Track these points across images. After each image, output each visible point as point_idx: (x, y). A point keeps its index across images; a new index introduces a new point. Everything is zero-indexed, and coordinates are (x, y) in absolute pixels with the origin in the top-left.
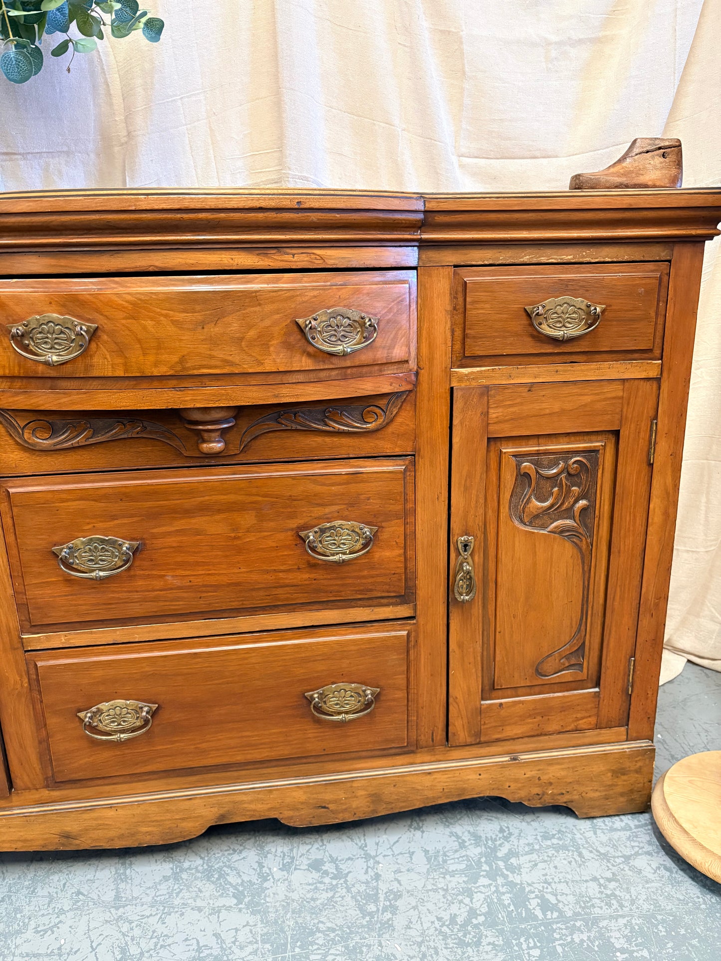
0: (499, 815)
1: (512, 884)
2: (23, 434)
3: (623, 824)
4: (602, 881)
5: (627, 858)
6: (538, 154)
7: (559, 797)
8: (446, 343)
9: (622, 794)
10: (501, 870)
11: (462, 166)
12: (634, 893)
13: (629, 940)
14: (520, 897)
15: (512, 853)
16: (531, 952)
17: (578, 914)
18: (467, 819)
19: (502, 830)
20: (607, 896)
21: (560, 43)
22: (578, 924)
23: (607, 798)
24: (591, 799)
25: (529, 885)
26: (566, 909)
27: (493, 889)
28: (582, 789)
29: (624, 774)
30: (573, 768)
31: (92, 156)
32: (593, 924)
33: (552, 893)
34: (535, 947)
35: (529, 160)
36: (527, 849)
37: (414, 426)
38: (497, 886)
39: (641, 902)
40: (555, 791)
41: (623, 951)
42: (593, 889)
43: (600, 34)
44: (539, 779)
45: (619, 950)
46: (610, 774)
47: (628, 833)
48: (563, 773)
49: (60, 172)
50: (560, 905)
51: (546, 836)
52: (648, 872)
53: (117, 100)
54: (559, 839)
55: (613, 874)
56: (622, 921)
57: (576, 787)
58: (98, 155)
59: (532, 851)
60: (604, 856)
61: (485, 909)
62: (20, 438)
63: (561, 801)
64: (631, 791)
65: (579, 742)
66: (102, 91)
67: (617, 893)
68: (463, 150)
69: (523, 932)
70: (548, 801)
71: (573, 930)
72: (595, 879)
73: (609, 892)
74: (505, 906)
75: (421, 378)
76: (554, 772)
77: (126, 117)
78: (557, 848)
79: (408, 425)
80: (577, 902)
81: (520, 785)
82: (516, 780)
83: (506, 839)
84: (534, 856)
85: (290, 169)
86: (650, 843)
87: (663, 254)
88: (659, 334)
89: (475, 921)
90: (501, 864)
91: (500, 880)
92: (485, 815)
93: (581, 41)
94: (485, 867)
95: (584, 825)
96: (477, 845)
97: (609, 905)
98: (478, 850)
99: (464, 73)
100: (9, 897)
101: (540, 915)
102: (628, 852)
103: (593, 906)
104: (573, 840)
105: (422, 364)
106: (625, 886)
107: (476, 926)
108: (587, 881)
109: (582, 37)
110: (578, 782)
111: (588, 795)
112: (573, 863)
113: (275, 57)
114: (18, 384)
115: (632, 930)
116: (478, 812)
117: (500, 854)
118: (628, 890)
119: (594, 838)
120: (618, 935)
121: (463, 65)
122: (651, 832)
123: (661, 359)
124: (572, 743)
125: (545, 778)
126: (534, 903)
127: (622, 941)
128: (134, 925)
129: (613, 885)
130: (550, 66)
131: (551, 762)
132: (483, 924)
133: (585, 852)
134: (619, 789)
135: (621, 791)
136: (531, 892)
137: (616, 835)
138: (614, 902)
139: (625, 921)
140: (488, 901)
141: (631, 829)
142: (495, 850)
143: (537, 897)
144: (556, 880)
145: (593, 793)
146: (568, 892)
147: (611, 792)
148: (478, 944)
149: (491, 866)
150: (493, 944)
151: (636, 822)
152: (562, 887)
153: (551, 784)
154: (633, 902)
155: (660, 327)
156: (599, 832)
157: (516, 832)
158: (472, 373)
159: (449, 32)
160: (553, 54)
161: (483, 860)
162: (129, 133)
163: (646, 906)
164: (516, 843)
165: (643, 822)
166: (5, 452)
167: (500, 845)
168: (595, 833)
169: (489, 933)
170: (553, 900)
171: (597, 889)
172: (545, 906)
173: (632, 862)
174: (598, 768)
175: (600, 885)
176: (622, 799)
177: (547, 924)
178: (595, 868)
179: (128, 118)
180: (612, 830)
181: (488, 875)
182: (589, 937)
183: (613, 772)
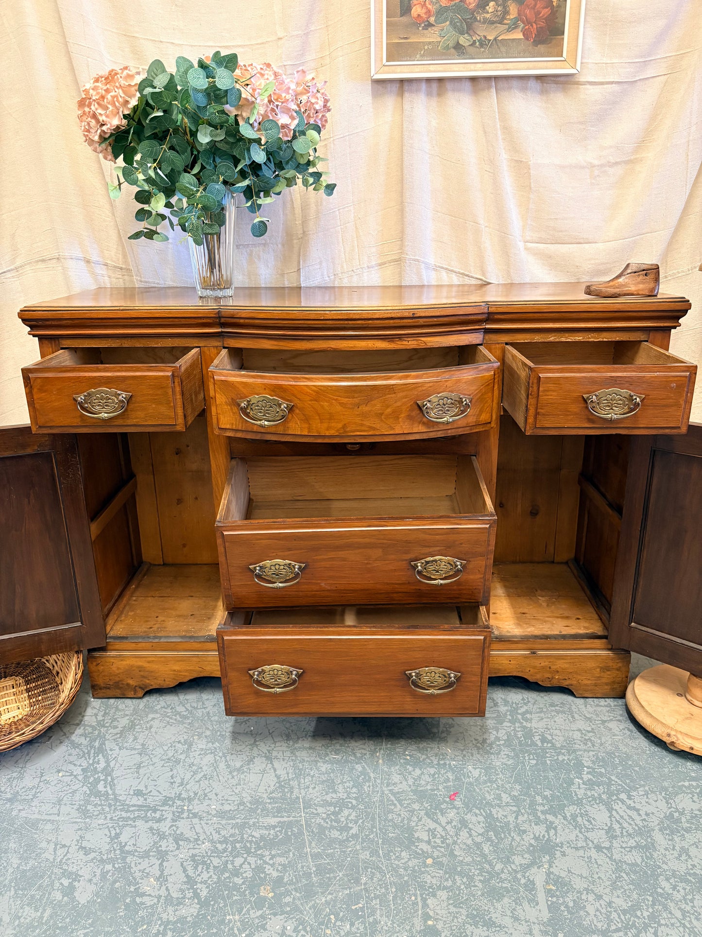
0: (523, 691)
1: (525, 727)
3: (606, 703)
4: (584, 732)
5: (604, 722)
6: (582, 241)
7: (563, 681)
9: (607, 684)
10: (519, 720)
11: (526, 249)
12: (603, 740)
13: (593, 762)
14: (529, 734)
15: (527, 712)
16: (530, 761)
17: (565, 746)
18: (501, 691)
19: (523, 699)
20: (585, 739)
21: (602, 166)
22: (563, 751)
23: (596, 685)
24: (586, 685)
25: (535, 728)
26: (557, 743)
27: (512, 728)
28: (579, 677)
29: (609, 671)
30: (573, 663)
31: (280, 246)
32: (572, 752)
33: (550, 735)
34: (534, 759)
35: (575, 245)
36: (538, 710)
38: (515, 728)
39: (607, 745)
40: (560, 677)
41: (588, 767)
42: (577, 735)
43: (632, 157)
44: (550, 668)
45: (586, 767)
46: (598, 670)
47: (608, 708)
48: (566, 666)
49: (259, 256)
50: (554, 741)
51: (552, 705)
52: (616, 730)
53: (298, 211)
54: (560, 707)
55: (592, 729)
56: (591, 753)
57: (575, 676)
58: (283, 245)
59: (541, 712)
60: (589, 719)
61: (505, 737)
63: (565, 684)
64: (614, 682)
65: (579, 647)
66: (289, 205)
67: (593, 739)
68: (528, 238)
69: (527, 751)
70: (555, 683)
71: (558, 754)
72: (579, 730)
73: (587, 738)
74: (518, 738)
76: (560, 664)
77: (303, 222)
78: (558, 712)
80: (565, 740)
81: (537, 671)
82: (535, 667)
83: (525, 704)
84: (542, 715)
85: (407, 254)
86: (621, 715)
87: (642, 337)
89: (498, 743)
90: (520, 717)
91: (517, 725)
92: (514, 690)
93: (617, 163)
94: (509, 717)
95: (579, 701)
96: (505, 705)
97: (586, 744)
98: (506, 708)
99: (530, 188)
101: (540, 744)
102: (605, 718)
103: (575, 743)
104: (570, 709)
106: (598, 736)
107: (498, 745)
108: (574, 731)
109: (618, 160)
110: (576, 673)
111: (583, 682)
112: (567, 721)
113: (402, 181)
115: (597, 758)
116: (509, 688)
117: (519, 711)
118: (600, 738)
119: (584, 709)
120: (587, 759)
121: (530, 183)
122: (624, 710)
124: (575, 647)
125: (553, 667)
126: (537, 738)
127: (590, 762)
128: (292, 724)
129: (591, 734)
130: (593, 181)
131: (559, 657)
132: (503, 745)
133: (576, 716)
134: (604, 680)
135: (607, 681)
136: (536, 732)
137: (599, 709)
138: (590, 743)
139: (594, 753)
140: (508, 735)
141: (611, 706)
142: (517, 709)
143: (539, 735)
144: (554, 728)
145: (586, 682)
146: (560, 734)
147: (599, 682)
148: (499, 754)
149: (512, 717)
150: (508, 755)
151: (616, 703)
152: (557, 732)
153: (558, 672)
154: (601, 744)
156: (588, 706)
157: (533, 701)
159: (521, 161)
160: (596, 172)
161: (508, 713)
162: (304, 232)
163: (610, 748)
164: (531, 706)
165: (620, 703)
167: (521, 707)
168: (586, 706)
169: (505, 749)
170: (550, 738)
171: (580, 735)
172: (544, 740)
173: (606, 724)
174: (591, 664)
175: (582, 734)
176: (606, 687)
177: (543, 749)
178: (581, 724)
179: (305, 222)
180: (598, 705)
181: (510, 721)
182: (568, 759)
183: (601, 668)
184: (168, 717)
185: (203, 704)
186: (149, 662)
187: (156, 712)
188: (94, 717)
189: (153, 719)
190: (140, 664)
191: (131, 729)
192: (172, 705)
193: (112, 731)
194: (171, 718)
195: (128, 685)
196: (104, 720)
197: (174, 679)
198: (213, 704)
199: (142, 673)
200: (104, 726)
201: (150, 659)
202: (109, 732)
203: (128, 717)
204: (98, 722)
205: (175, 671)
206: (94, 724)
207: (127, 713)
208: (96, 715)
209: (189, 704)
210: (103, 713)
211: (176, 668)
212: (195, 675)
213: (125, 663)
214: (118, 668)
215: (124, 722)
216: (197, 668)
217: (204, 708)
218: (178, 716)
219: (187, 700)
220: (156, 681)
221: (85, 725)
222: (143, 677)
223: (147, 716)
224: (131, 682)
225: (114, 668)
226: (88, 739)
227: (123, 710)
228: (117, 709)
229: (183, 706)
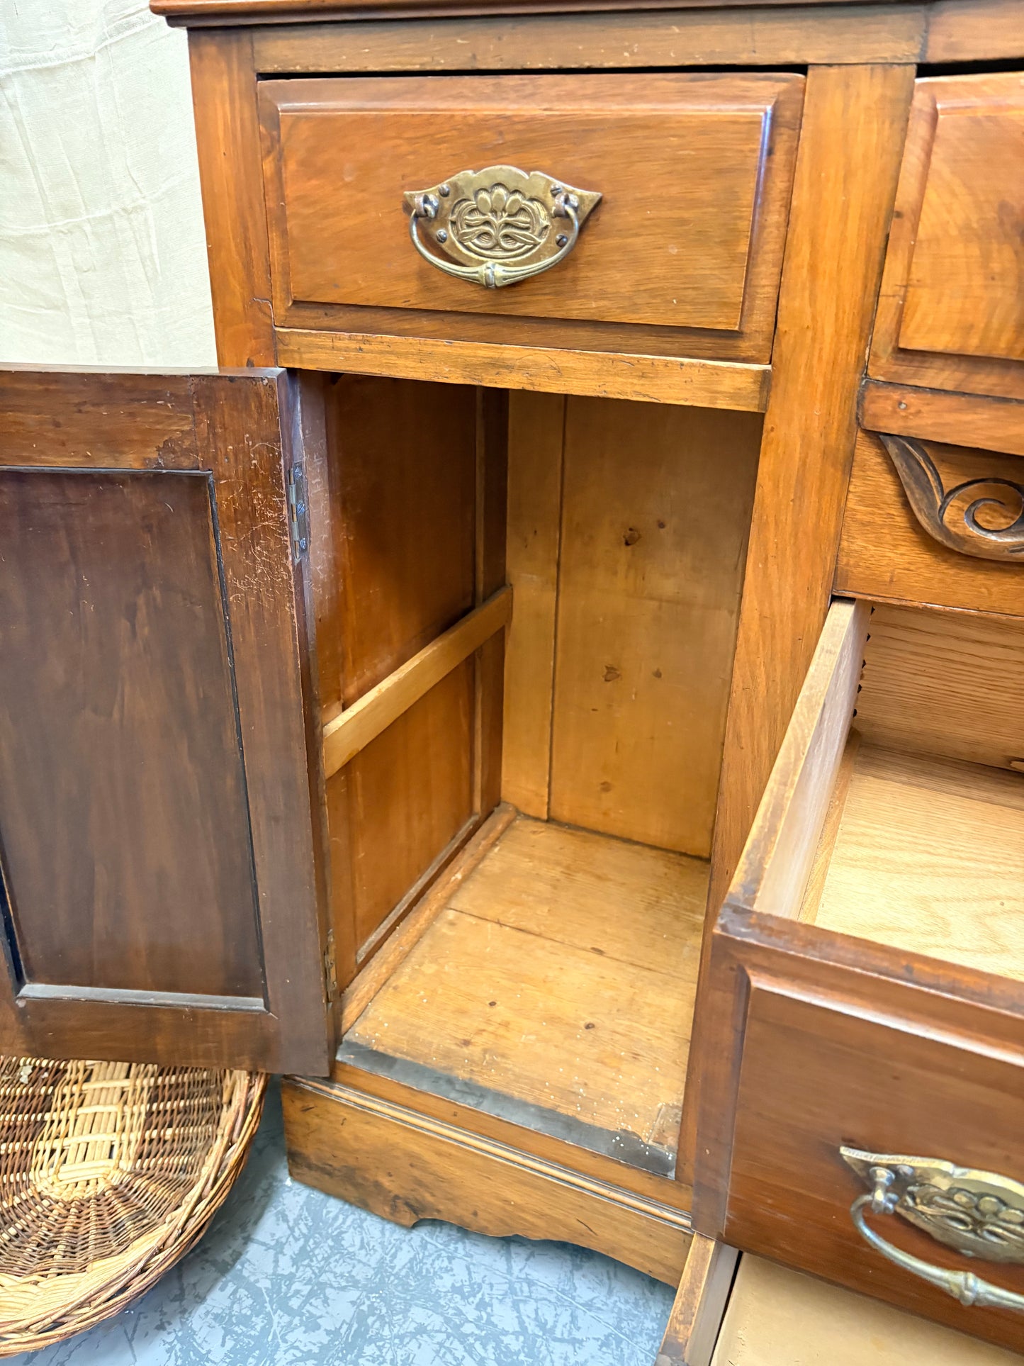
2: (942, 508)
62: (930, 517)
100: (619, 1341)
114: (984, 382)
166: (878, 543)
184: (463, 1338)
185: (574, 1318)
186: (439, 1154)
187: (433, 1302)
188: (272, 1252)
189: (421, 1330)
190: (415, 1148)
191: (349, 1347)
192: (485, 1288)
193: (297, 1335)
194: (470, 1350)
195: (377, 1185)
196: (291, 1278)
197: (502, 1221)
198: (601, 1332)
199: (416, 1173)
200: (284, 1306)
201: (444, 1148)
202: (291, 1338)
203: (353, 1294)
204: (277, 1278)
205: (507, 1201)
206: (264, 1284)
207: (361, 1273)
208: (279, 1248)
209: (532, 1305)
210: (296, 1247)
211: (515, 1198)
212: (564, 1236)
213: (375, 1131)
214: (357, 1138)
215: (340, 1309)
216: (574, 1222)
217: (574, 1342)
218: (490, 1347)
219: (531, 1283)
220: (451, 1206)
221: (240, 1278)
222: (419, 1183)
223: (405, 1312)
224: (386, 1182)
225: (346, 1133)
226: (230, 1344)
227: (352, 1256)
228: (338, 1239)
229: (515, 1306)
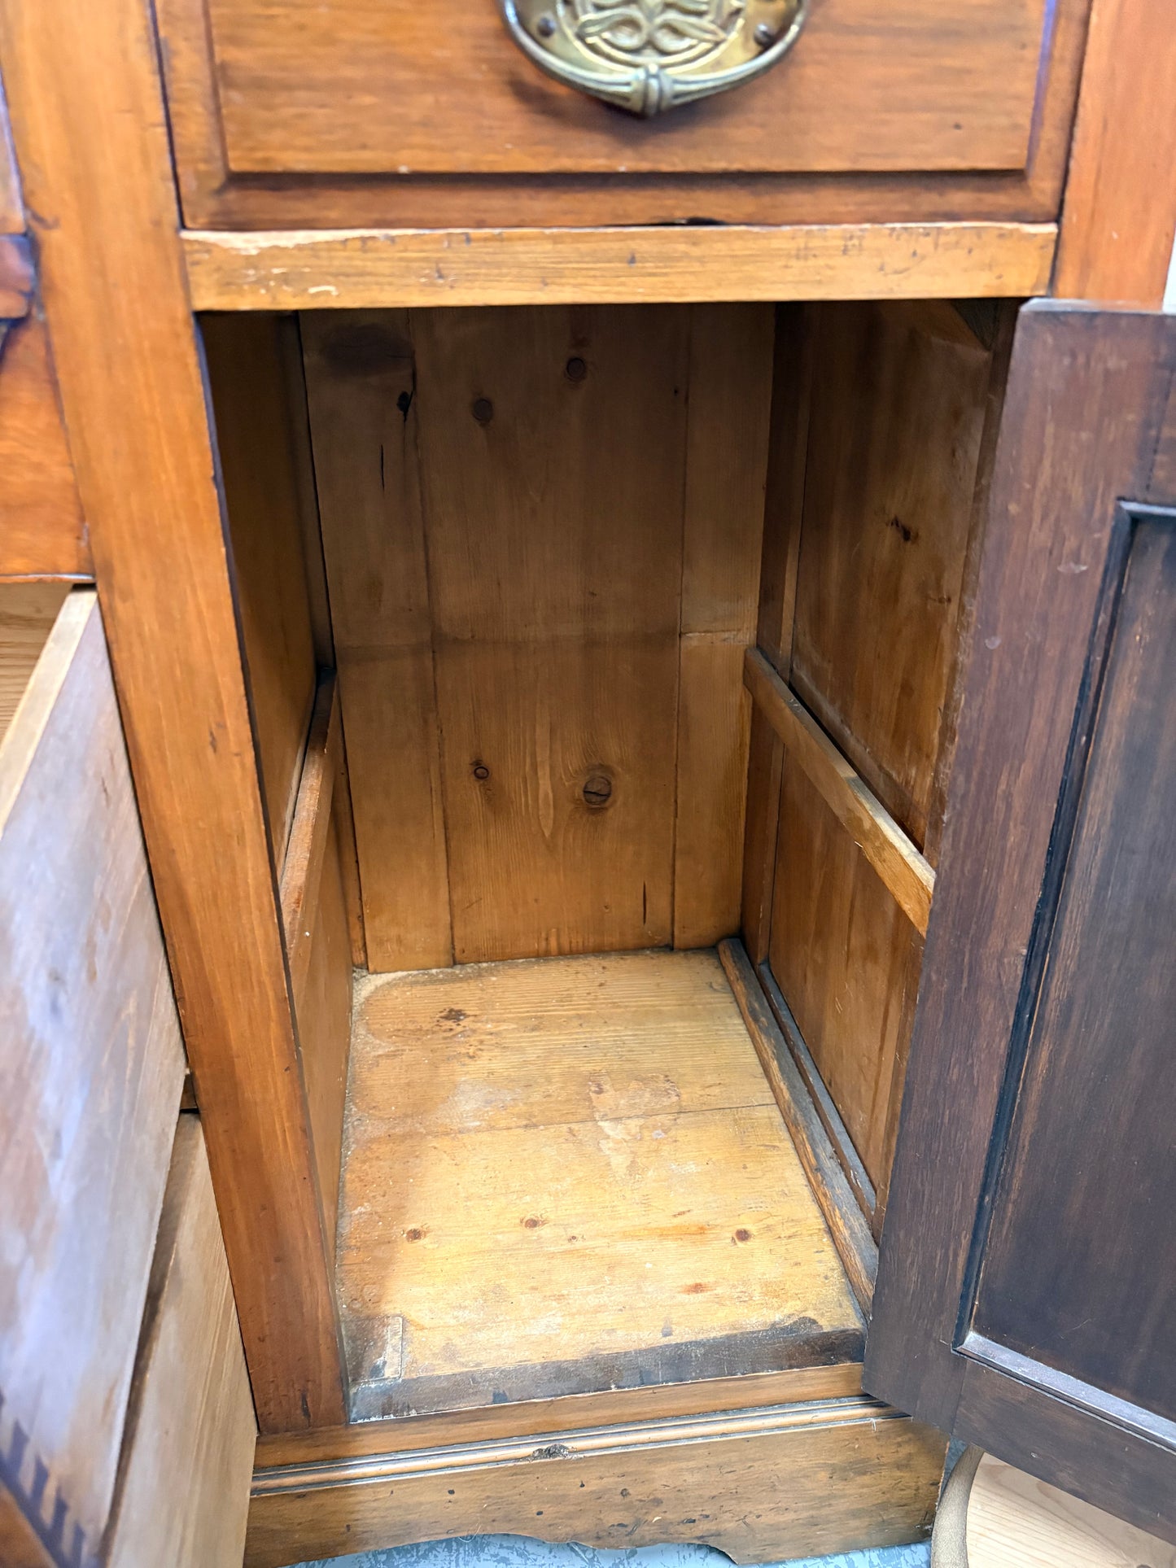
7: (682, 1528)
8: (136, 109)
9: (855, 1514)
23: (813, 1523)
24: (773, 1526)
28: (747, 1507)
29: (862, 1473)
30: (719, 1467)
37: (68, 475)
40: (670, 1516)
44: (624, 1493)
46: (823, 1475)
48: (691, 1479)
57: (729, 1504)
63: (690, 1532)
64: (884, 1506)
70: (649, 1538)
75: (52, 260)
76: (667, 1478)
79: (38, 467)
81: (572, 1508)
82: (560, 1499)
88: (1056, 108)
105: (46, 205)
110: (735, 1495)
111: (762, 1519)
123: (1057, 219)
125: (639, 1490)
131: (659, 1454)
134: (842, 1505)
135: (856, 1506)
145: (775, 1515)
147: (825, 1511)
153: (658, 1502)
155: (1062, 74)
158: (277, 252)
174: (792, 1462)
176: (853, 1523)
183: (834, 1470)
